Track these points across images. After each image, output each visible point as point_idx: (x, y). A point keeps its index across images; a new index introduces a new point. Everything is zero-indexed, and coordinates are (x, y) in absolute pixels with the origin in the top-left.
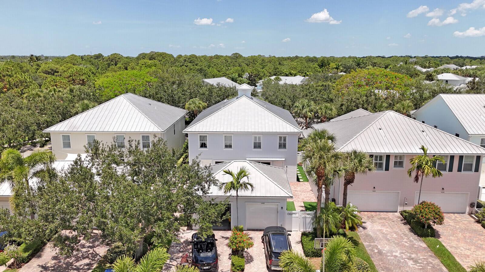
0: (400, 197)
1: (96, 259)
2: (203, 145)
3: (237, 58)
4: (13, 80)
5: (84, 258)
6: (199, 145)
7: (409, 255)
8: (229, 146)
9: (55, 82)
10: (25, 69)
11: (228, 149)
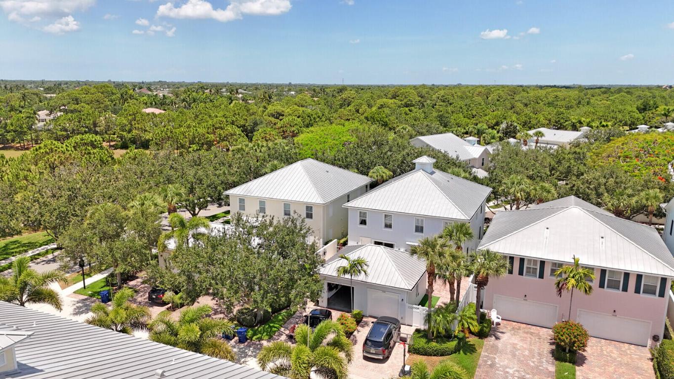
0: (557, 310)
1: (229, 316)
2: (363, 222)
3: (514, 94)
4: (224, 132)
5: (221, 313)
6: (358, 221)
7: (523, 374)
8: (388, 226)
9: (265, 134)
10: (251, 111)
11: (388, 230)
